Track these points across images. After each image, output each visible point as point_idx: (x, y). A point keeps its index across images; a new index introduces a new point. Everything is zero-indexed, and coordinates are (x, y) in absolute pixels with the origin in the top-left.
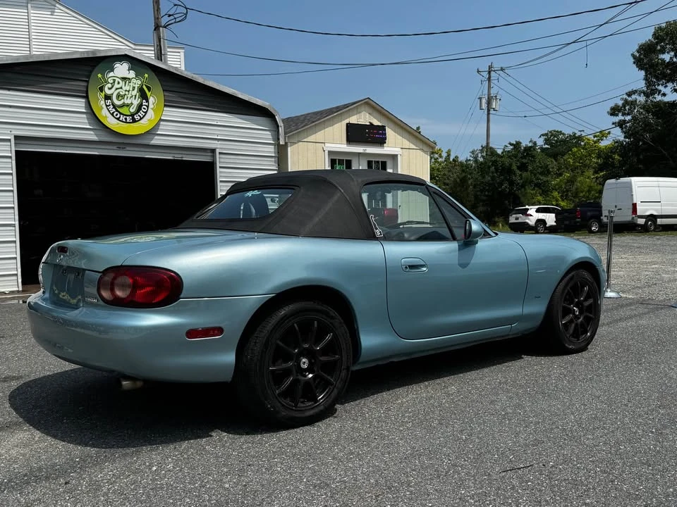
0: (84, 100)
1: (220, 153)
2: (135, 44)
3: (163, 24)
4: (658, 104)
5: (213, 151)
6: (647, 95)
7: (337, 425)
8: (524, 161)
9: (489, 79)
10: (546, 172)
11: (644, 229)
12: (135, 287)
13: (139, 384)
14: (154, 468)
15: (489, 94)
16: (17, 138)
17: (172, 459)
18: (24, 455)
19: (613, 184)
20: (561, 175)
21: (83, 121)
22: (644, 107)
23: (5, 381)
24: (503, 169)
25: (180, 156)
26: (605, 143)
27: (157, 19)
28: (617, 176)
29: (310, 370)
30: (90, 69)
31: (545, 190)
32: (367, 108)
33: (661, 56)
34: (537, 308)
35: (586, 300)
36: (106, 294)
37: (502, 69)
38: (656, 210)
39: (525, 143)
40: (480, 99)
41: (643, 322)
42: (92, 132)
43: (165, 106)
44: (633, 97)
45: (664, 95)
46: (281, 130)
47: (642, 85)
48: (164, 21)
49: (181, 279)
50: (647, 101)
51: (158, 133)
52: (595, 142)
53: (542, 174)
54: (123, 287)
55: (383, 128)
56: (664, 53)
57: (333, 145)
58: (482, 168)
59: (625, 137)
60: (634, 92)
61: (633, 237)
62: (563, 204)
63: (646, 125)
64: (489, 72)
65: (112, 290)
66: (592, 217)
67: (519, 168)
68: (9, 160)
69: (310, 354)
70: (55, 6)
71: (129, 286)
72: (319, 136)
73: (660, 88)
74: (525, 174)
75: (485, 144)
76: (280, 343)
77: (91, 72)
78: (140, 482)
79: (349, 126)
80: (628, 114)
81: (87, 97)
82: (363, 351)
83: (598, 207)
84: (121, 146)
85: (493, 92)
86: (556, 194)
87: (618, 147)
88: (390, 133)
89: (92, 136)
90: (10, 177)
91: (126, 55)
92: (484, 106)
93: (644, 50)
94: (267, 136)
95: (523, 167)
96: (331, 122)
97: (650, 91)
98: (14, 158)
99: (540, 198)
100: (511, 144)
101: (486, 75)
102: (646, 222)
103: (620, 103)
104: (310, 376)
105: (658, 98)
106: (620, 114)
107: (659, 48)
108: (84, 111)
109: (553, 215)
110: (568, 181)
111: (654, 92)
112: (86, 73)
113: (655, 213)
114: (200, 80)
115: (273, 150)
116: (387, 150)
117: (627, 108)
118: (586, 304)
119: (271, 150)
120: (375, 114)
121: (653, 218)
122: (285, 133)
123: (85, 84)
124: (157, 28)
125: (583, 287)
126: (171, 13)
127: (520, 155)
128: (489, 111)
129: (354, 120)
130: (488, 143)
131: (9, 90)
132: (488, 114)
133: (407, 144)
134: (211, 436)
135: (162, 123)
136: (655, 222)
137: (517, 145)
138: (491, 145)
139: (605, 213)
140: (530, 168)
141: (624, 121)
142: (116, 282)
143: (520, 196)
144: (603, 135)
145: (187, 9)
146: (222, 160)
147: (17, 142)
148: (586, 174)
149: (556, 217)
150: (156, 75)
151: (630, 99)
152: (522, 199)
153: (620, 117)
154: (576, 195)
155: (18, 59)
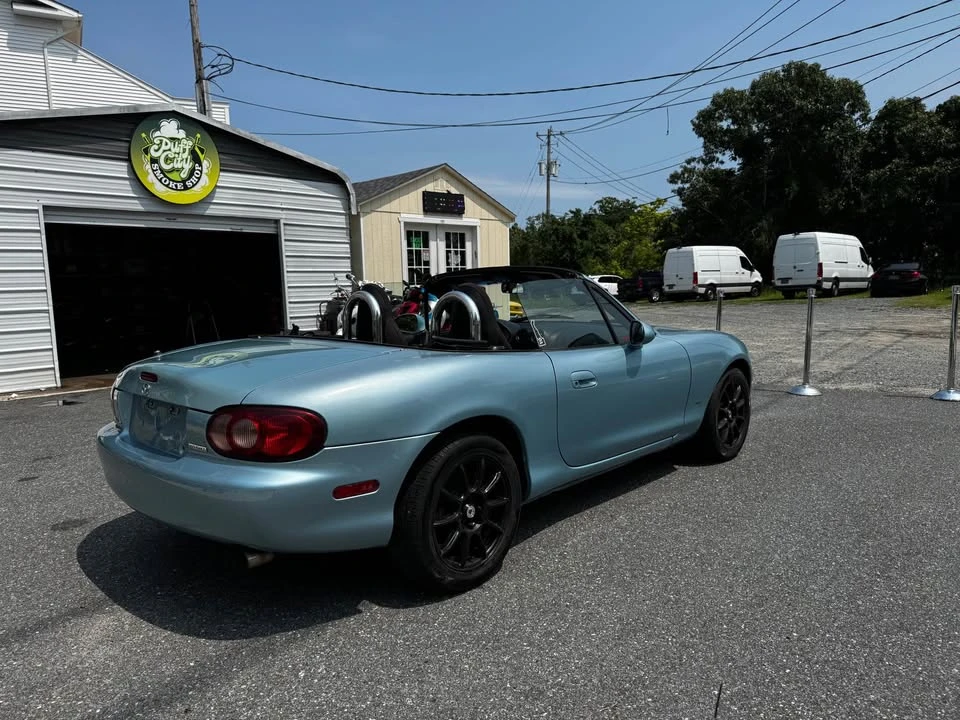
0: (125, 164)
1: (285, 224)
2: (173, 99)
3: (206, 76)
4: (716, 172)
5: (277, 222)
6: (705, 162)
7: (512, 585)
8: (585, 229)
9: (549, 144)
10: (605, 240)
11: (704, 299)
12: (262, 433)
13: (268, 558)
14: (302, 674)
15: (548, 160)
16: (45, 208)
17: (321, 656)
18: (114, 658)
19: (674, 253)
20: (619, 242)
21: (126, 189)
22: (701, 174)
23: (65, 529)
24: (564, 237)
25: (239, 228)
26: (662, 211)
27: (199, 71)
28: (678, 245)
29: (476, 519)
30: (131, 126)
31: (605, 259)
32: (443, 174)
33: (721, 124)
34: (696, 415)
35: (738, 401)
36: (220, 442)
37: (561, 134)
38: (716, 279)
39: (585, 210)
40: (540, 164)
41: (770, 414)
42: (136, 201)
43: (221, 170)
44: (692, 164)
45: (722, 162)
46: (353, 199)
47: (700, 152)
48: (207, 72)
49: (324, 420)
50: (704, 169)
51: (214, 201)
52: (652, 210)
53: (603, 243)
54: (244, 432)
55: (461, 197)
56: (721, 121)
57: (411, 216)
58: (543, 235)
59: (683, 205)
60: (694, 159)
61: (695, 307)
62: (622, 273)
63: (704, 194)
64: (549, 137)
65: (229, 436)
66: (654, 286)
67: (579, 236)
68: (38, 235)
69: (476, 500)
70: (76, 52)
71: (254, 432)
72: (394, 205)
73: (718, 155)
74: (585, 243)
75: (545, 212)
76: (444, 490)
77: (133, 131)
78: (289, 701)
79: (425, 194)
80: (687, 182)
81: (129, 160)
82: (532, 487)
83: (659, 277)
84: (171, 217)
85: (553, 157)
86: (615, 263)
87: (678, 215)
88: (468, 201)
89: (137, 206)
90: (40, 255)
91: (174, 112)
92: (544, 171)
93: (703, 116)
94: (337, 205)
95: (583, 236)
96: (408, 190)
97: (709, 159)
98: (43, 231)
99: (600, 267)
100: (572, 212)
101: (545, 138)
102: (706, 291)
103: (680, 170)
104: (478, 526)
105: (716, 165)
106: (680, 182)
107: (717, 115)
108: (127, 176)
109: (615, 285)
110: (627, 250)
111: (712, 159)
112: (128, 132)
113: (715, 282)
114: (260, 140)
115: (344, 221)
116: (465, 220)
117: (686, 175)
118: (739, 405)
119: (341, 221)
120: (454, 182)
121: (712, 286)
122: (358, 202)
123: (127, 145)
124: (199, 80)
125: (737, 386)
126: (214, 63)
127: (580, 223)
128: (548, 176)
129: (430, 187)
130: (548, 211)
131: (33, 150)
132: (548, 180)
133: (486, 214)
134: (360, 612)
135: (218, 190)
136: (714, 291)
137: (577, 213)
138: (551, 213)
139: (666, 282)
140: (590, 236)
141: (683, 189)
142: (235, 427)
143: (582, 265)
144: (660, 202)
145: (233, 59)
146: (287, 232)
147: (47, 213)
148: (644, 241)
149: (618, 286)
150: (211, 135)
151: (689, 166)
152: (584, 268)
153: (679, 185)
154: (634, 263)
155: (44, 114)
